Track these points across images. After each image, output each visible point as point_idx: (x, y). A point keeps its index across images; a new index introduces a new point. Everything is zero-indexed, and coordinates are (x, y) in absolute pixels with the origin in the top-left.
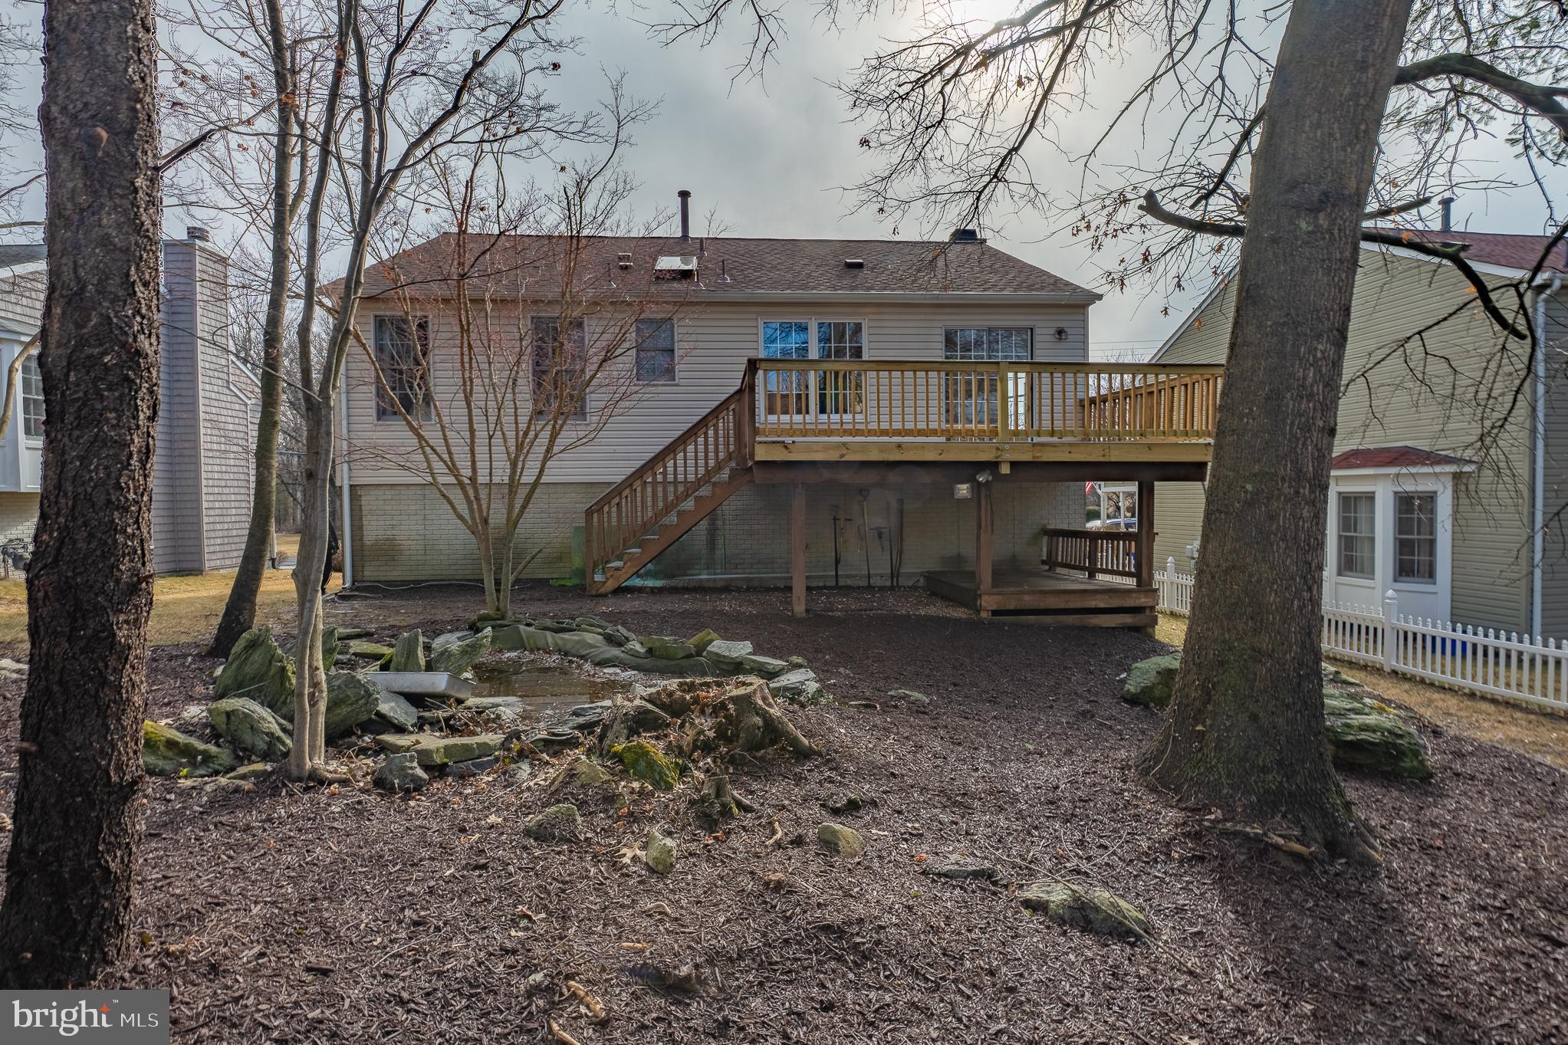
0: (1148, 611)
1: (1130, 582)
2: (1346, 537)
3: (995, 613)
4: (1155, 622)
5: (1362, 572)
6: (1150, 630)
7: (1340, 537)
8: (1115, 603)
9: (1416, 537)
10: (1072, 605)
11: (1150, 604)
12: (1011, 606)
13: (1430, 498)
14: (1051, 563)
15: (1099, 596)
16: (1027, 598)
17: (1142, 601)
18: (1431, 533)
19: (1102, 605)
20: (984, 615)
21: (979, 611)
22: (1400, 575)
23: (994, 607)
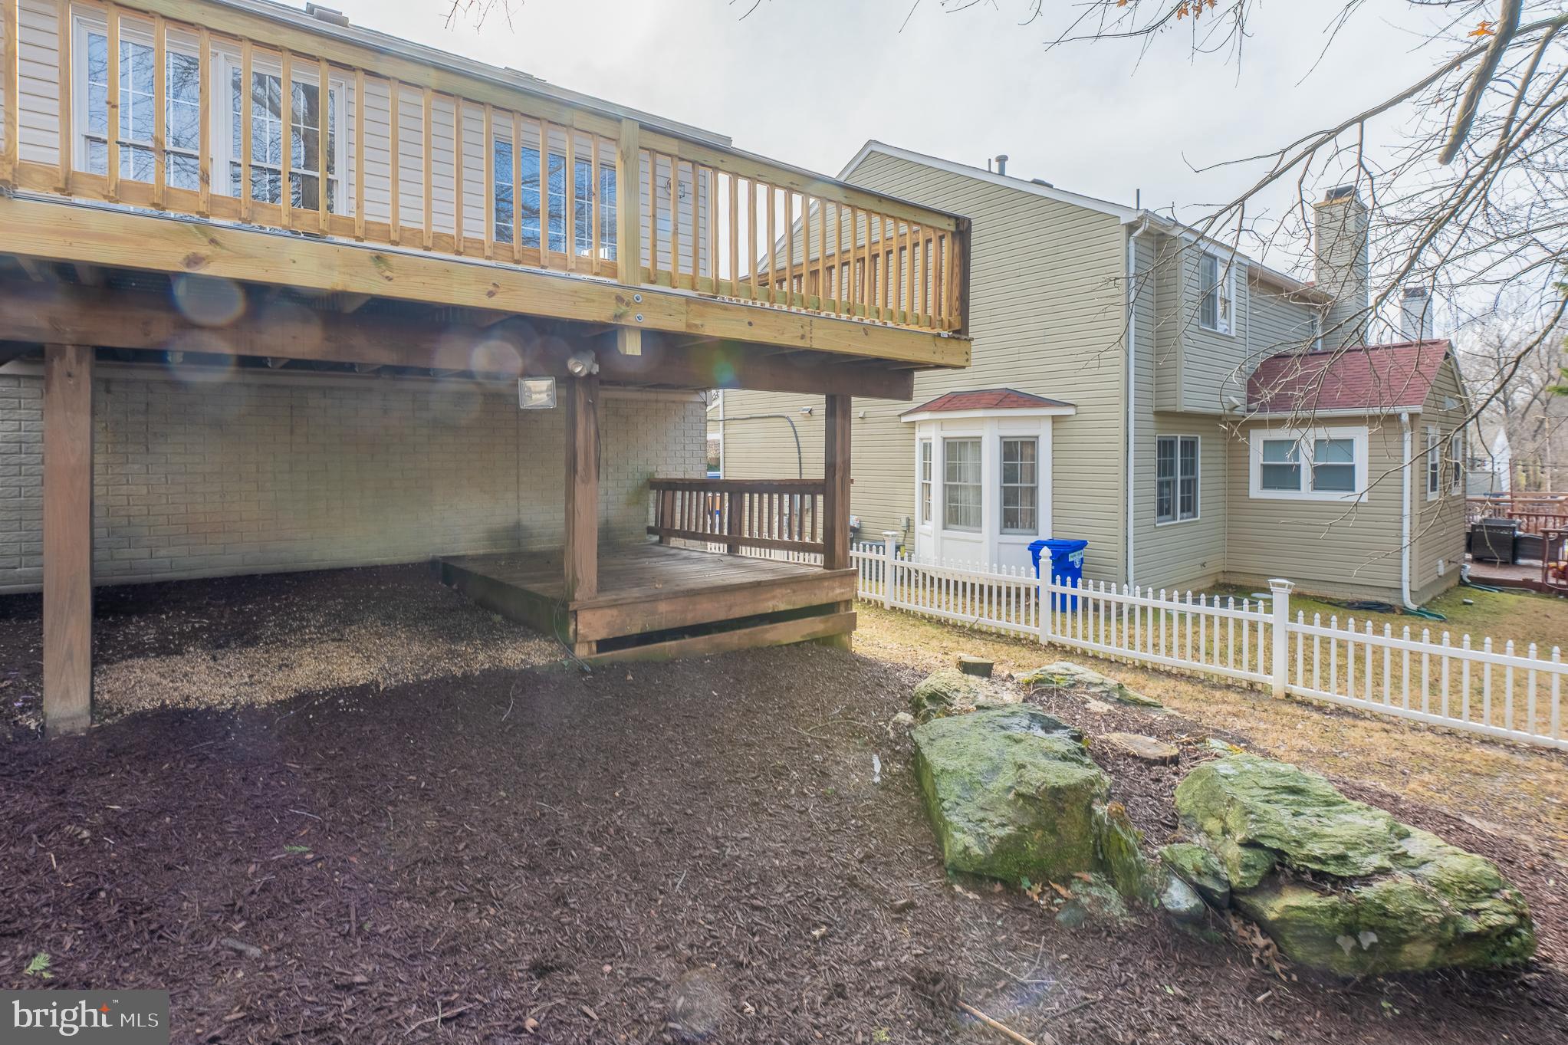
0: (842, 608)
1: (813, 563)
2: (950, 486)
3: (604, 645)
4: (851, 623)
5: (967, 523)
6: (845, 638)
7: (945, 486)
8: (801, 600)
9: (1019, 485)
10: (738, 612)
11: (846, 597)
12: (636, 626)
13: (1032, 443)
14: (664, 531)
15: (778, 592)
16: (663, 607)
17: (836, 592)
18: (1032, 481)
19: (783, 606)
20: (582, 652)
21: (571, 647)
22: (1006, 526)
23: (602, 634)
